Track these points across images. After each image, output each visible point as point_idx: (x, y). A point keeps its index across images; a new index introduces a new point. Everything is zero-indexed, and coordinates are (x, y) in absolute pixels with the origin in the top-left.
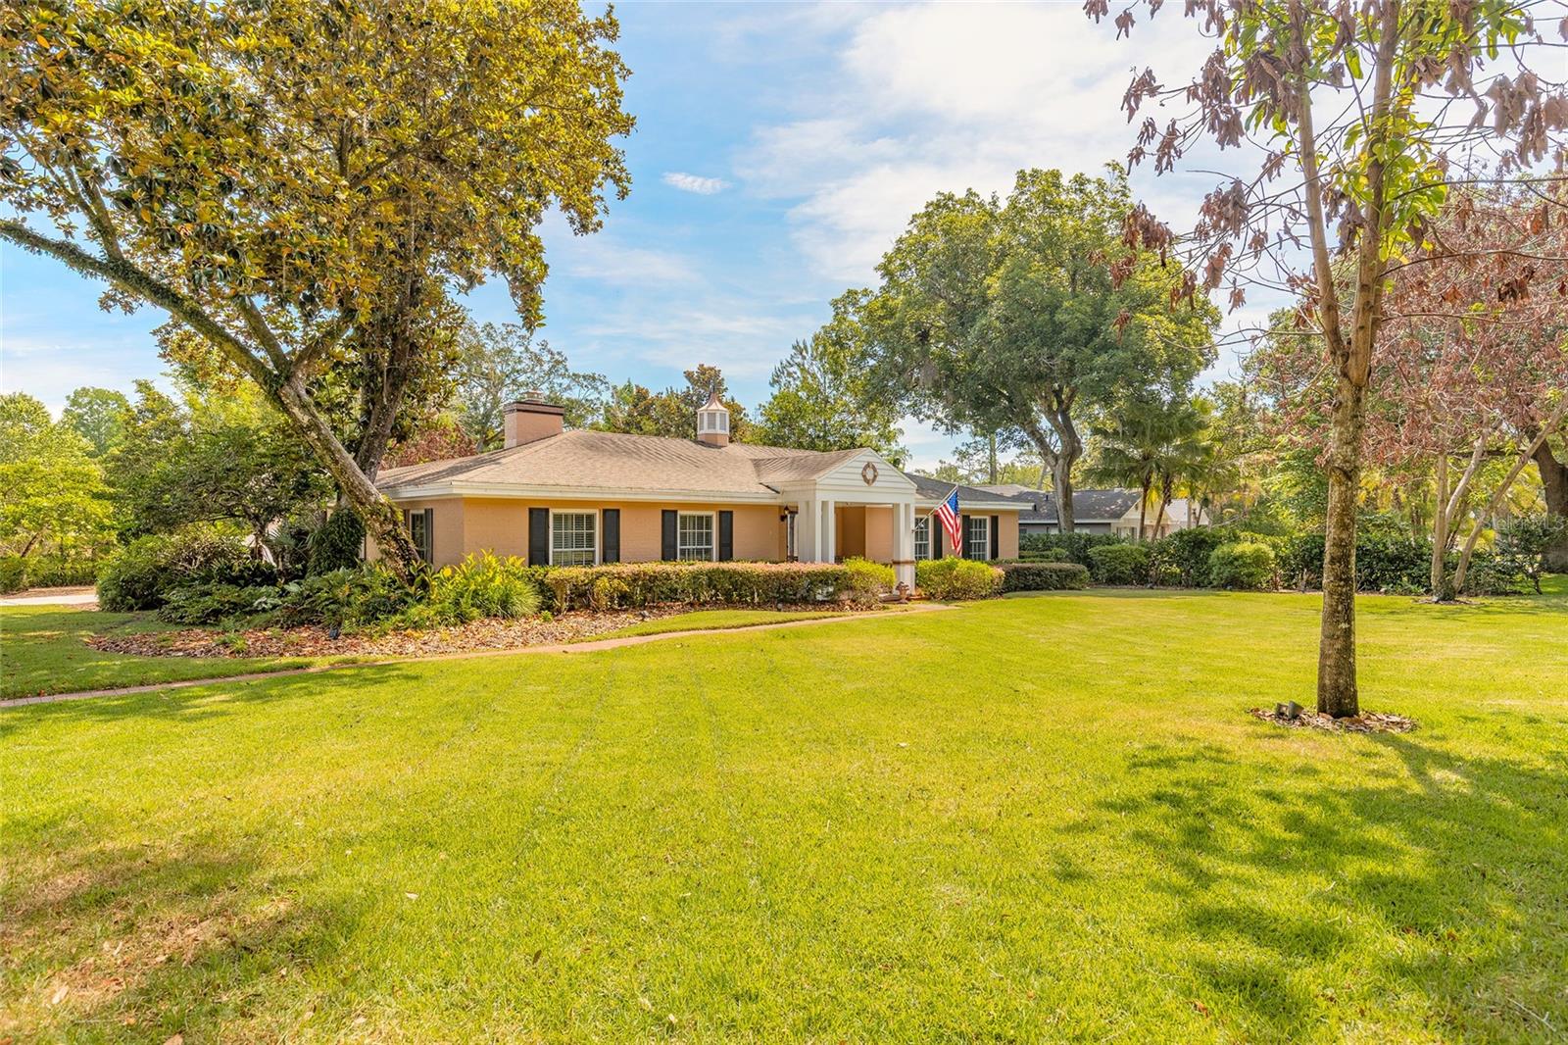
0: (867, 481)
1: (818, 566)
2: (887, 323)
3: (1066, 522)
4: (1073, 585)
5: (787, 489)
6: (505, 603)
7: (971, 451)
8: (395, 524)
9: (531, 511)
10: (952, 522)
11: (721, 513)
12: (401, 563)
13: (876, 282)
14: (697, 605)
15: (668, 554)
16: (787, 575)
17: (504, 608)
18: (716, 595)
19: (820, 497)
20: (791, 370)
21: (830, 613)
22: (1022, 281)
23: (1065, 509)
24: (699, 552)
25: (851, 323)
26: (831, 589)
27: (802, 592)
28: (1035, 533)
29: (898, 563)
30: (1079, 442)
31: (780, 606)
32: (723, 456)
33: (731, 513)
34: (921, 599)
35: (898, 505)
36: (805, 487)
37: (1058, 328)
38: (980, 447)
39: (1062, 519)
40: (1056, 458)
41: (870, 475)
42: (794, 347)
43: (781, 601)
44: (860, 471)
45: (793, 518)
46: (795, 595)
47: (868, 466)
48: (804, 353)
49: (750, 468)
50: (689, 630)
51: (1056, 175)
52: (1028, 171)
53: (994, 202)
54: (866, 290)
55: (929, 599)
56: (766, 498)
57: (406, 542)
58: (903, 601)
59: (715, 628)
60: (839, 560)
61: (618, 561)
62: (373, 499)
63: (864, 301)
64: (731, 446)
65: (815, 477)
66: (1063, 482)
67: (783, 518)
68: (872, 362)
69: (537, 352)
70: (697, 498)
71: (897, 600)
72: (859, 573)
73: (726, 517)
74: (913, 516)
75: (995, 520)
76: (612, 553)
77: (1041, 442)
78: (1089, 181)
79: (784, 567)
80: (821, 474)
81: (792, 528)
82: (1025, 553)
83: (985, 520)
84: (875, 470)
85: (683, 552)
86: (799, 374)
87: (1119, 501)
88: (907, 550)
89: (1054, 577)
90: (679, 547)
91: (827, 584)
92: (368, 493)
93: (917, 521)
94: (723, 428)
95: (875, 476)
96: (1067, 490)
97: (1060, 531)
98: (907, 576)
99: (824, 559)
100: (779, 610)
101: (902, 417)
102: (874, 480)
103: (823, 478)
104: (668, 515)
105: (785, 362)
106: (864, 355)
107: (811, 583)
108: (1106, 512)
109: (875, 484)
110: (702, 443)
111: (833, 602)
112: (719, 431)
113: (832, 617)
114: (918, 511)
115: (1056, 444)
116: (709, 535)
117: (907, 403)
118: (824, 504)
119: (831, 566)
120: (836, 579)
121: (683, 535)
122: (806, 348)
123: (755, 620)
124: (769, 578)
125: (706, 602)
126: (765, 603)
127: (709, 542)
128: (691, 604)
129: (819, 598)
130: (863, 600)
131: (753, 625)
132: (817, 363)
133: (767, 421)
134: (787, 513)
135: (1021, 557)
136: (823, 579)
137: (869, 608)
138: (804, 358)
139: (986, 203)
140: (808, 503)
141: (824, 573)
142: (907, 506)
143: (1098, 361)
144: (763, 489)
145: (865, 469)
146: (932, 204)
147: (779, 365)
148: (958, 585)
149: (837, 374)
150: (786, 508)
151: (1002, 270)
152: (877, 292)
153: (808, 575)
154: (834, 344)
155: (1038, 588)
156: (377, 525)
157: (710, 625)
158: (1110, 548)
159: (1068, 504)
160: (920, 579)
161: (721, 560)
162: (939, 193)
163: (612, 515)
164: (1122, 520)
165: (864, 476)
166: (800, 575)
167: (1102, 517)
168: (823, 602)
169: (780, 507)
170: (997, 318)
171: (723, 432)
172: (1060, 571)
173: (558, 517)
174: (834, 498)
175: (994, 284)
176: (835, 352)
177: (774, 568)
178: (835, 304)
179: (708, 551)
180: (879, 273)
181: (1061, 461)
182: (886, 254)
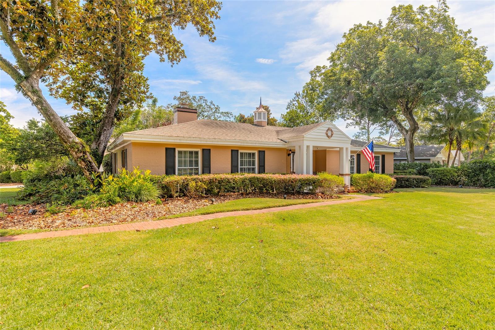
0: (328, 137)
1: (305, 176)
2: (333, 78)
3: (411, 158)
4: (423, 186)
5: (290, 141)
6: (138, 195)
7: (361, 135)
8: (85, 153)
9: (167, 149)
10: (370, 156)
11: (259, 151)
12: (88, 173)
13: (328, 64)
14: (246, 194)
15: (234, 169)
16: (289, 181)
17: (137, 197)
18: (255, 189)
19: (306, 143)
20: (294, 103)
21: (311, 200)
22: (396, 51)
23: (410, 153)
24: (249, 169)
25: (318, 81)
26: (311, 187)
27: (297, 189)
28: (398, 163)
29: (342, 175)
30: (417, 124)
31: (285, 196)
32: (264, 129)
33: (264, 152)
34: (354, 192)
35: (342, 148)
36: (298, 139)
37: (414, 70)
38: (364, 133)
39: (409, 157)
40: (407, 131)
41: (329, 134)
42: (295, 94)
43: (286, 193)
44: (325, 132)
45: (293, 155)
46: (293, 190)
47: (329, 129)
48: (299, 96)
49: (275, 133)
50: (232, 211)
51: (410, 7)
52: (397, 7)
53: (380, 24)
54: (324, 66)
55: (358, 192)
56: (280, 145)
57: (90, 162)
58: (346, 193)
59: (248, 210)
60: (315, 173)
61: (210, 173)
62: (71, 140)
63: (323, 71)
64: (268, 126)
65: (303, 134)
66: (410, 141)
67: (289, 155)
68: (326, 97)
69: (209, 105)
70: (247, 144)
71: (343, 192)
72: (326, 180)
73: (262, 153)
74: (349, 154)
75: (383, 157)
76: (207, 169)
77: (400, 125)
78: (426, 8)
79: (288, 177)
80: (306, 133)
81: (293, 160)
82: (396, 171)
83: (379, 157)
84: (332, 131)
85: (241, 169)
86: (297, 104)
87: (433, 150)
88: (347, 169)
89: (415, 181)
90: (239, 167)
91: (309, 185)
92: (70, 137)
93: (351, 156)
94: (264, 118)
95: (332, 134)
96: (412, 145)
97: (408, 162)
98: (347, 181)
99: (308, 173)
100: (285, 198)
101: (338, 119)
102: (331, 136)
103: (307, 135)
104: (234, 152)
105: (292, 100)
106: (323, 94)
107: (301, 185)
108: (428, 154)
109: (332, 138)
110: (256, 125)
111: (312, 194)
112: (262, 120)
113: (312, 202)
114: (352, 152)
115: (407, 125)
116: (254, 162)
117: (340, 113)
118: (308, 147)
119: (311, 176)
120: (314, 183)
121: (242, 162)
122: (299, 94)
123: (271, 204)
124: (280, 182)
125: (250, 193)
126: (278, 194)
127: (254, 165)
128: (242, 194)
129: (305, 191)
130: (328, 193)
131: (270, 207)
132: (304, 100)
133: (284, 120)
134: (290, 153)
135: (394, 173)
136: (308, 182)
137: (331, 197)
138: (299, 98)
139: (376, 25)
140: (300, 147)
141: (307, 180)
142: (347, 149)
143: (436, 83)
144: (279, 141)
145: (327, 131)
146: (352, 29)
147: (289, 102)
148: (373, 185)
149: (312, 102)
150: (290, 150)
151: (386, 49)
152: (328, 67)
153: (300, 180)
154: (311, 90)
155: (407, 187)
156: (74, 153)
157: (245, 208)
158: (438, 169)
159: (412, 151)
160: (353, 182)
161: (259, 173)
162: (355, 25)
163: (207, 152)
164: (436, 158)
165: (327, 134)
166: (295, 180)
167: (426, 156)
168: (307, 194)
169: (287, 150)
170: (384, 70)
171: (264, 120)
172: (418, 179)
173: (180, 152)
174: (312, 144)
175: (382, 55)
176: (311, 93)
177: (283, 177)
178: (311, 73)
179: (253, 169)
180: (329, 61)
181: (409, 133)
182: (332, 53)
